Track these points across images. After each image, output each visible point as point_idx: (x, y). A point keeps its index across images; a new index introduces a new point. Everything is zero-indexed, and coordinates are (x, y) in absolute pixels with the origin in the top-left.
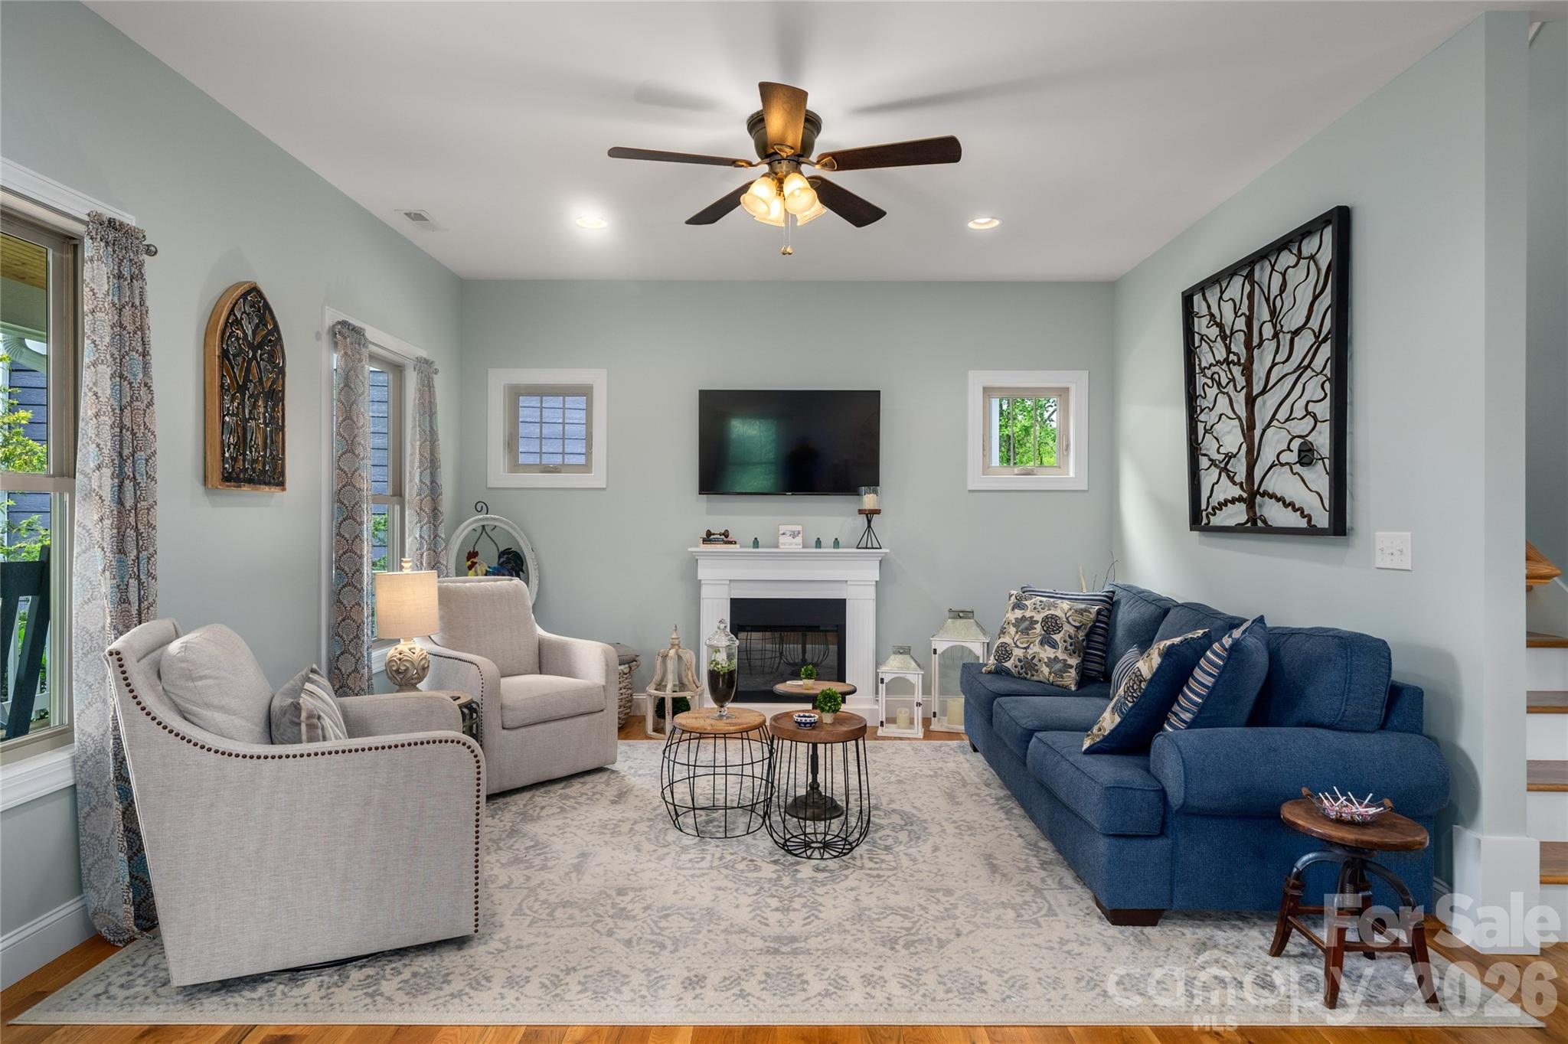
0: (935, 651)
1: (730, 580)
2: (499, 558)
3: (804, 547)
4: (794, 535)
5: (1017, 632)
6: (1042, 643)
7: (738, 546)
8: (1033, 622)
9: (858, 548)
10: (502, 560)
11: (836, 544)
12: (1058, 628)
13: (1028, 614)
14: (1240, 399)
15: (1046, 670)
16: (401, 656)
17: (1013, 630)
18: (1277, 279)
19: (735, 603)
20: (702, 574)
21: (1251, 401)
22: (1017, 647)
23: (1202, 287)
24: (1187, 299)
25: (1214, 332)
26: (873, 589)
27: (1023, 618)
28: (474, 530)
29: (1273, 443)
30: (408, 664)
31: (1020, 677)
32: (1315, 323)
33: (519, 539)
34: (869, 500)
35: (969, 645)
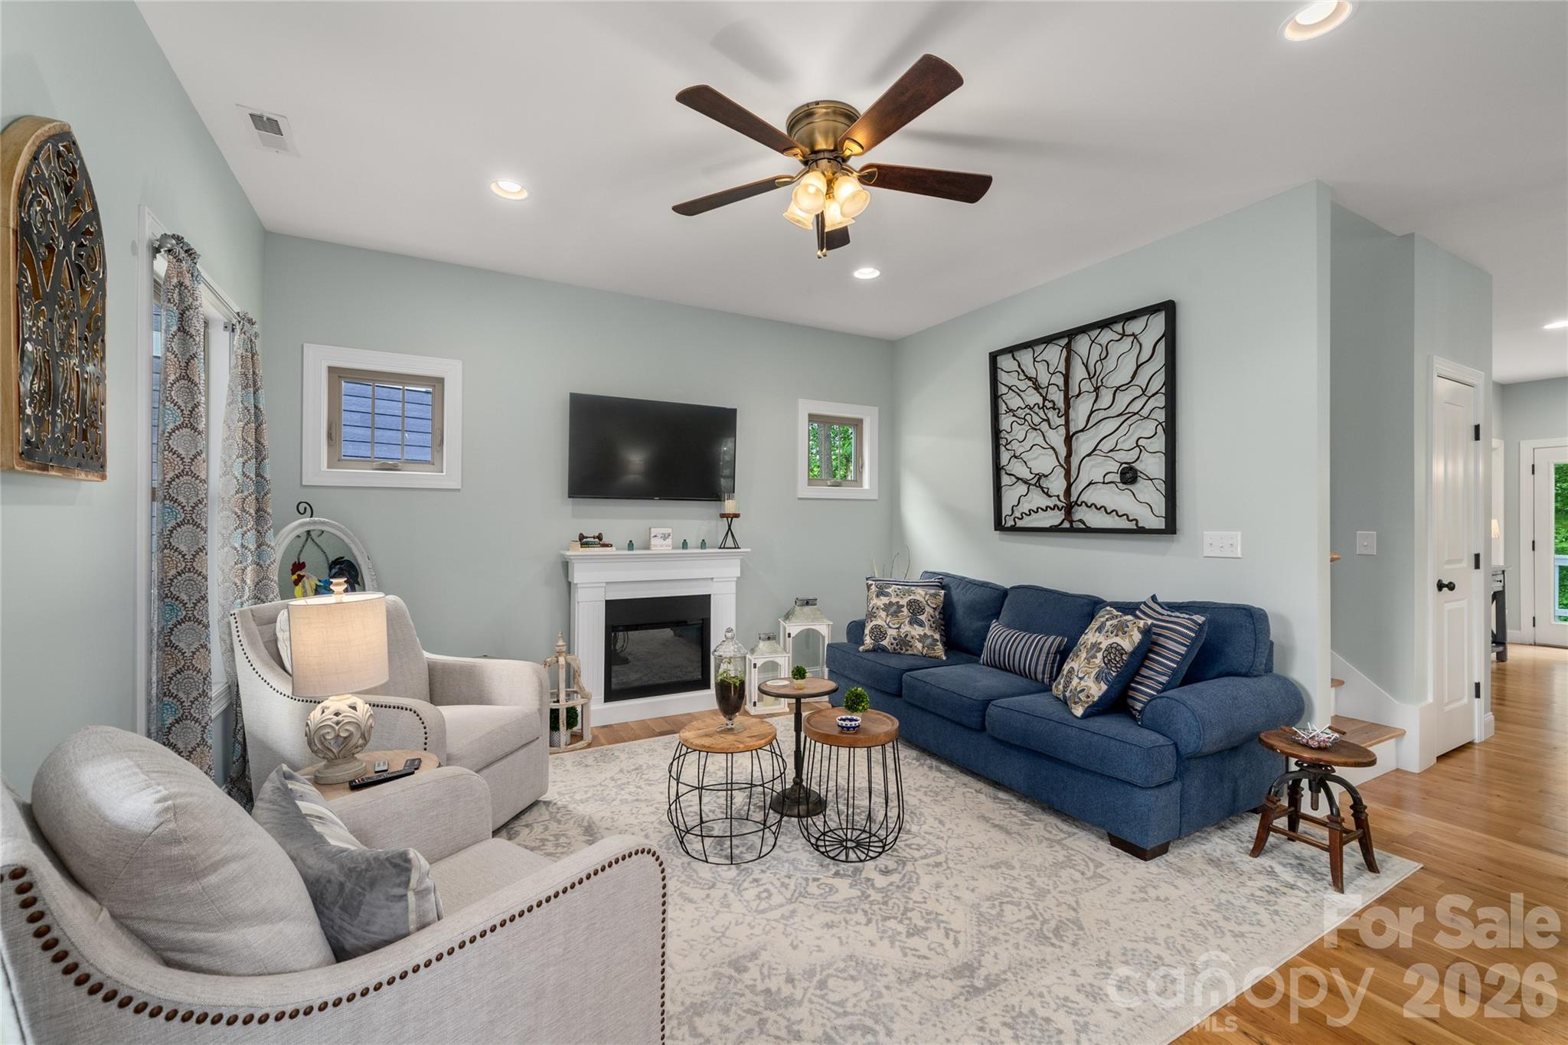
0: (789, 636)
1: (607, 583)
2: (331, 568)
3: (673, 548)
4: (665, 537)
5: (887, 616)
6: (911, 623)
7: (614, 548)
8: (899, 607)
9: (720, 548)
10: (334, 571)
11: (703, 545)
12: (922, 611)
13: (894, 600)
14: (1057, 438)
15: (919, 645)
16: (340, 718)
17: (883, 614)
19: (608, 602)
20: (578, 576)
21: (1069, 439)
22: (890, 627)
23: (1011, 350)
24: (994, 357)
25: (1023, 385)
26: (734, 584)
27: (891, 604)
29: (1092, 471)
30: (350, 728)
31: (895, 653)
33: (352, 546)
34: (729, 506)
35: (817, 627)
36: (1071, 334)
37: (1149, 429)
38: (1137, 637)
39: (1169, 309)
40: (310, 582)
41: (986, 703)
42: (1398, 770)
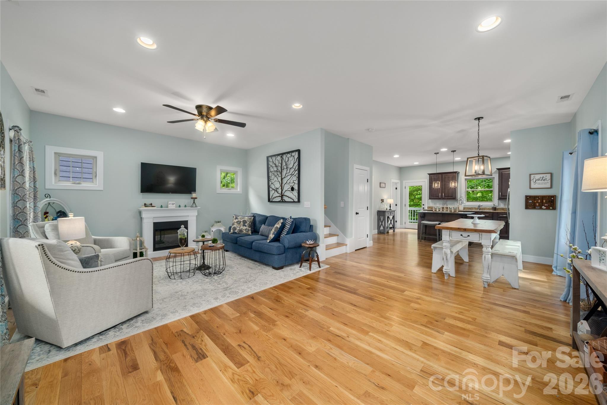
0: (212, 231)
1: (153, 217)
3: (176, 207)
4: (173, 204)
6: (243, 226)
7: (156, 207)
8: (240, 222)
9: (191, 207)
10: (58, 215)
11: (185, 206)
12: (246, 223)
13: (239, 220)
14: (280, 179)
15: (245, 231)
16: (73, 245)
17: (236, 224)
18: (287, 159)
19: (154, 223)
20: (144, 215)
21: (282, 179)
22: (238, 227)
23: (271, 156)
24: (268, 158)
25: (274, 165)
26: (195, 217)
27: (238, 221)
28: (46, 204)
29: (287, 187)
30: (76, 248)
31: (239, 233)
32: (294, 167)
33: (65, 207)
34: (194, 195)
35: (221, 229)
36: (282, 154)
37: (295, 178)
38: (280, 224)
39: (299, 151)
40: (51, 217)
41: (252, 242)
42: (346, 253)
